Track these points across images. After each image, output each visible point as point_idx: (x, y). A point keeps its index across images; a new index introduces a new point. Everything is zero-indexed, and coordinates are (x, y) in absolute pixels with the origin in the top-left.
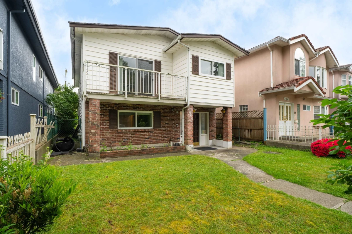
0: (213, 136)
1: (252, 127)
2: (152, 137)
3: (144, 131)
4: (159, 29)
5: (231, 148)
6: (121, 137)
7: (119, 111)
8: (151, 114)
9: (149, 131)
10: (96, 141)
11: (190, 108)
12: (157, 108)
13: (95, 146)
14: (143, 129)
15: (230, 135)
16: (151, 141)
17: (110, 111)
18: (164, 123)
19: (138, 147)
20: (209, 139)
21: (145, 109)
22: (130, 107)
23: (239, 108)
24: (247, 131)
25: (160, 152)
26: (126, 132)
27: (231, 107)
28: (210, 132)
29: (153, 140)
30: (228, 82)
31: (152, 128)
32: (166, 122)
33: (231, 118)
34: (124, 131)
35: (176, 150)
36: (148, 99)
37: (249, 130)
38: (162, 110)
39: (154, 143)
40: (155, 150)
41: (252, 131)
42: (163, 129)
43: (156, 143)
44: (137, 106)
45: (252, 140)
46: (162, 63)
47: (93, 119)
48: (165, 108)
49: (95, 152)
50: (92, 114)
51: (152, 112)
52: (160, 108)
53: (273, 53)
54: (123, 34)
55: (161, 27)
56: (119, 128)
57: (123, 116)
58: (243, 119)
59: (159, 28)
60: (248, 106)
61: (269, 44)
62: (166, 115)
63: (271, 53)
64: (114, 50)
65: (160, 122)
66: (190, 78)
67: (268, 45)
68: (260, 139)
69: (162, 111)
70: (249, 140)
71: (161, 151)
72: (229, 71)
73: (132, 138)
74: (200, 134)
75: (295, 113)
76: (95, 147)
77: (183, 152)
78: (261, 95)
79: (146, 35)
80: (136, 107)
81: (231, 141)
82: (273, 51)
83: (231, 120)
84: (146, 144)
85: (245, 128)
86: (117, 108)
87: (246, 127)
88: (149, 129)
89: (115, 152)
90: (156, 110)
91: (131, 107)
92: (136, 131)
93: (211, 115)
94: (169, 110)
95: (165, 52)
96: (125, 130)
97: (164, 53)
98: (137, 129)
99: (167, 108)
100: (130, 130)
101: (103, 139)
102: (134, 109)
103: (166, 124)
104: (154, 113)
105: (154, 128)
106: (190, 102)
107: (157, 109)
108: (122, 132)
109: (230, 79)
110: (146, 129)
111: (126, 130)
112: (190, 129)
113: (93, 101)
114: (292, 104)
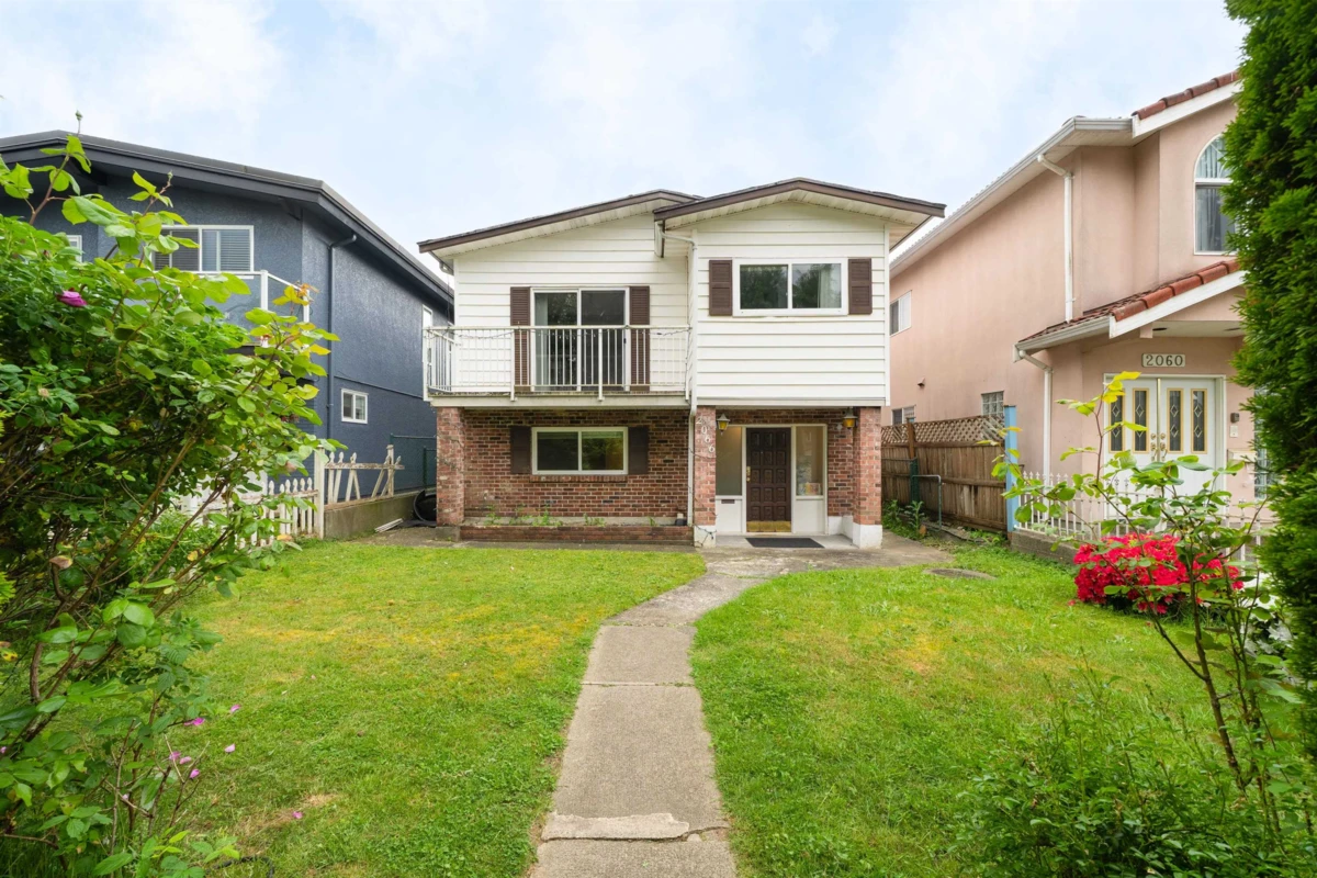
0: (842, 505)
1: (978, 477)
2: (622, 498)
3: (599, 481)
4: (632, 201)
5: (878, 547)
6: (539, 494)
7: (535, 431)
8: (621, 434)
9: (613, 481)
10: (448, 501)
11: (705, 418)
12: (635, 418)
13: (447, 511)
14: (594, 476)
15: (873, 503)
16: (619, 510)
17: (513, 430)
18: (660, 461)
19: (556, 522)
20: (829, 514)
21: (602, 422)
22: (561, 418)
23: (981, 402)
24: (966, 490)
25: (609, 537)
26: (551, 482)
27: (879, 408)
28: (829, 489)
29: (626, 506)
30: (860, 323)
31: (624, 472)
32: (667, 458)
33: (878, 444)
34: (543, 479)
35: (660, 537)
36: (563, 399)
37: (970, 486)
38: (654, 422)
39: (628, 515)
40: (594, 533)
41: (980, 490)
42: (654, 476)
43: (634, 515)
44: (581, 414)
45: (974, 527)
46: (653, 290)
47: (444, 452)
48: (661, 418)
49: (447, 525)
50: (441, 441)
51: (624, 430)
52: (648, 418)
53: (1072, 181)
54: (545, 236)
55: (634, 193)
56: (535, 471)
57: (544, 441)
58: (953, 446)
59: (631, 198)
60: (1005, 394)
61: (1044, 151)
62: (665, 435)
63: (1067, 182)
64: (521, 281)
65: (647, 457)
66: (698, 329)
67: (1040, 158)
68: (998, 523)
69: (652, 426)
70: (970, 525)
71: (612, 535)
72: (865, 283)
73: (568, 498)
74: (794, 496)
75: (1234, 418)
76: (448, 514)
77: (683, 544)
78: (1021, 353)
79: (603, 224)
80: (578, 418)
81: (876, 523)
82: (1072, 175)
83: (878, 453)
84: (606, 515)
85: (960, 479)
86: (530, 422)
87: (964, 476)
88: (610, 477)
89: (493, 529)
90: (635, 425)
91: (566, 418)
92: (576, 481)
93: (837, 433)
94: (676, 422)
95: (662, 256)
96: (547, 477)
97: (660, 259)
98: (583, 477)
99: (667, 418)
100: (559, 476)
101: (496, 498)
102: (572, 422)
103: (666, 461)
104: (631, 432)
105: (630, 473)
106: (698, 398)
107: (638, 422)
108: (539, 483)
109: (868, 311)
110: (603, 477)
111: (551, 476)
112: (704, 478)
113: (444, 412)
114: (1215, 379)
